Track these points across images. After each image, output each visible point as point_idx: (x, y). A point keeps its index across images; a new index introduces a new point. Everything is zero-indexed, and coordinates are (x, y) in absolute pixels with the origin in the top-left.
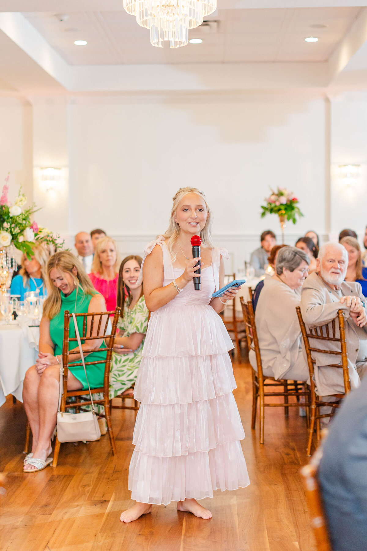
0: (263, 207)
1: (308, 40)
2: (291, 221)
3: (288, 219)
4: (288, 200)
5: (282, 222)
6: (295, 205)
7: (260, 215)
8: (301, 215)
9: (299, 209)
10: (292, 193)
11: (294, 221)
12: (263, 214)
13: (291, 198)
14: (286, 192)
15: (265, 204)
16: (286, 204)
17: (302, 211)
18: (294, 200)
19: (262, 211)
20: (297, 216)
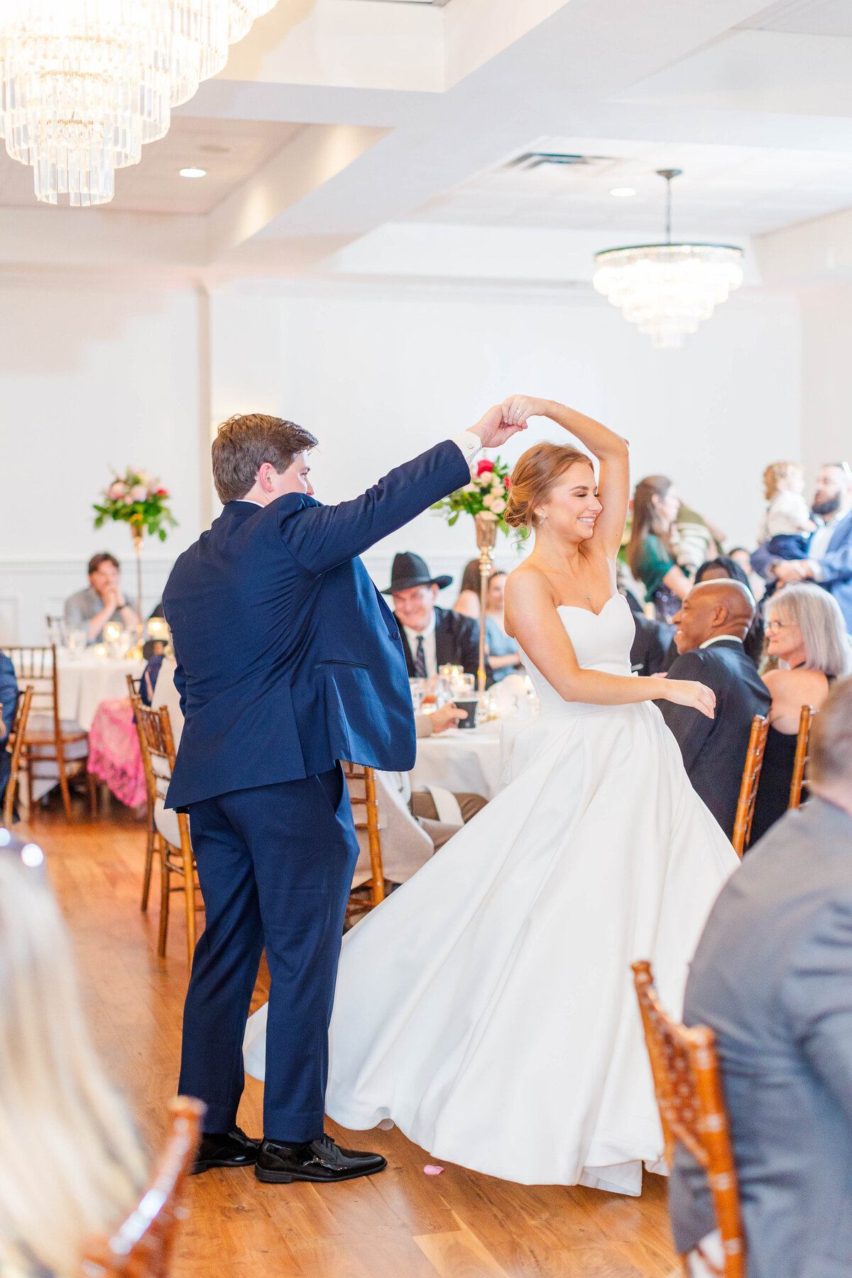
0: (96, 507)
1: (186, 173)
2: (156, 536)
3: (151, 532)
4: (149, 494)
5: (138, 538)
6: (164, 503)
7: (91, 523)
8: (174, 523)
9: (167, 510)
10: (158, 480)
11: (163, 536)
12: (99, 522)
13: (155, 490)
14: (146, 478)
15: (101, 501)
16: (146, 502)
17: (175, 514)
18: (161, 494)
19: (95, 514)
20: (164, 525)
